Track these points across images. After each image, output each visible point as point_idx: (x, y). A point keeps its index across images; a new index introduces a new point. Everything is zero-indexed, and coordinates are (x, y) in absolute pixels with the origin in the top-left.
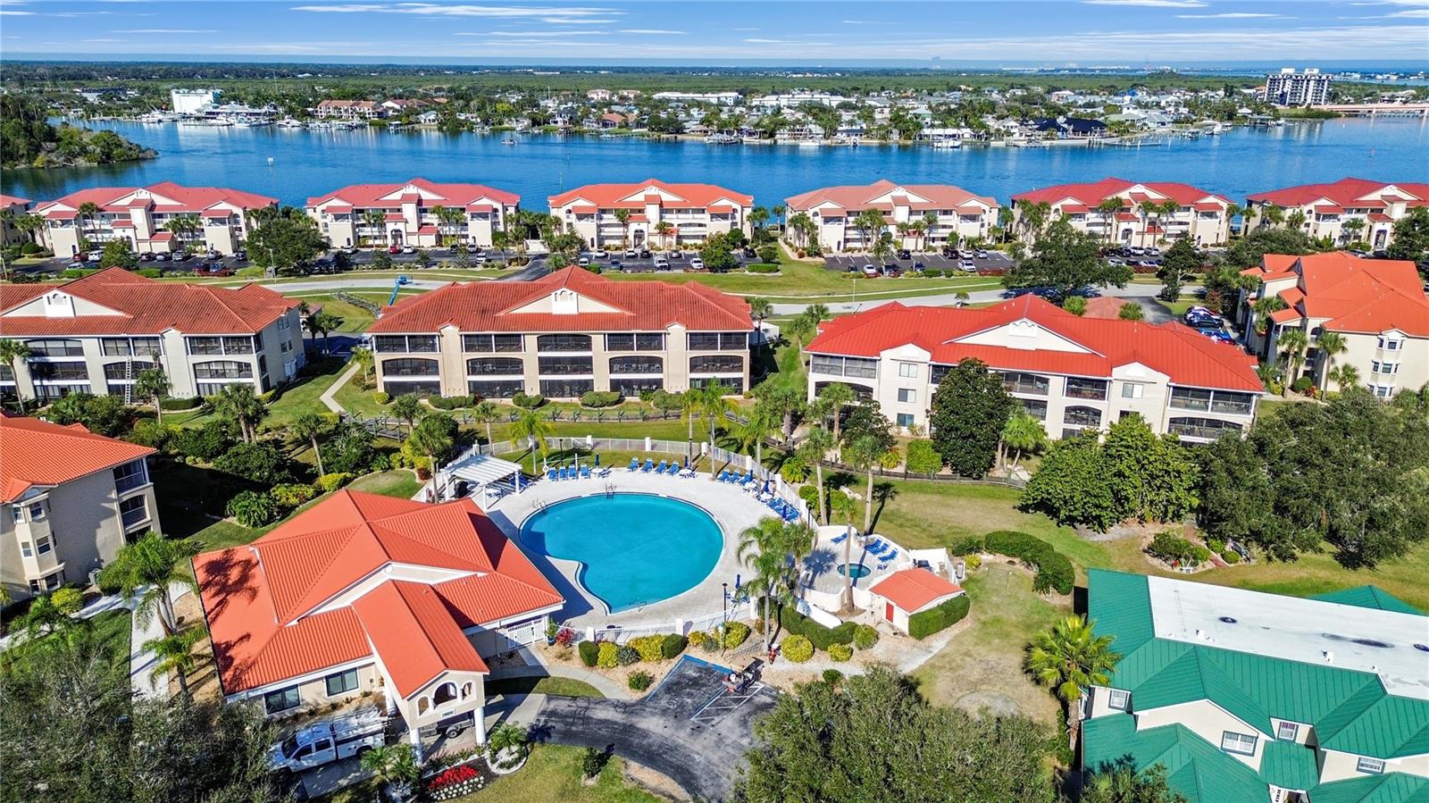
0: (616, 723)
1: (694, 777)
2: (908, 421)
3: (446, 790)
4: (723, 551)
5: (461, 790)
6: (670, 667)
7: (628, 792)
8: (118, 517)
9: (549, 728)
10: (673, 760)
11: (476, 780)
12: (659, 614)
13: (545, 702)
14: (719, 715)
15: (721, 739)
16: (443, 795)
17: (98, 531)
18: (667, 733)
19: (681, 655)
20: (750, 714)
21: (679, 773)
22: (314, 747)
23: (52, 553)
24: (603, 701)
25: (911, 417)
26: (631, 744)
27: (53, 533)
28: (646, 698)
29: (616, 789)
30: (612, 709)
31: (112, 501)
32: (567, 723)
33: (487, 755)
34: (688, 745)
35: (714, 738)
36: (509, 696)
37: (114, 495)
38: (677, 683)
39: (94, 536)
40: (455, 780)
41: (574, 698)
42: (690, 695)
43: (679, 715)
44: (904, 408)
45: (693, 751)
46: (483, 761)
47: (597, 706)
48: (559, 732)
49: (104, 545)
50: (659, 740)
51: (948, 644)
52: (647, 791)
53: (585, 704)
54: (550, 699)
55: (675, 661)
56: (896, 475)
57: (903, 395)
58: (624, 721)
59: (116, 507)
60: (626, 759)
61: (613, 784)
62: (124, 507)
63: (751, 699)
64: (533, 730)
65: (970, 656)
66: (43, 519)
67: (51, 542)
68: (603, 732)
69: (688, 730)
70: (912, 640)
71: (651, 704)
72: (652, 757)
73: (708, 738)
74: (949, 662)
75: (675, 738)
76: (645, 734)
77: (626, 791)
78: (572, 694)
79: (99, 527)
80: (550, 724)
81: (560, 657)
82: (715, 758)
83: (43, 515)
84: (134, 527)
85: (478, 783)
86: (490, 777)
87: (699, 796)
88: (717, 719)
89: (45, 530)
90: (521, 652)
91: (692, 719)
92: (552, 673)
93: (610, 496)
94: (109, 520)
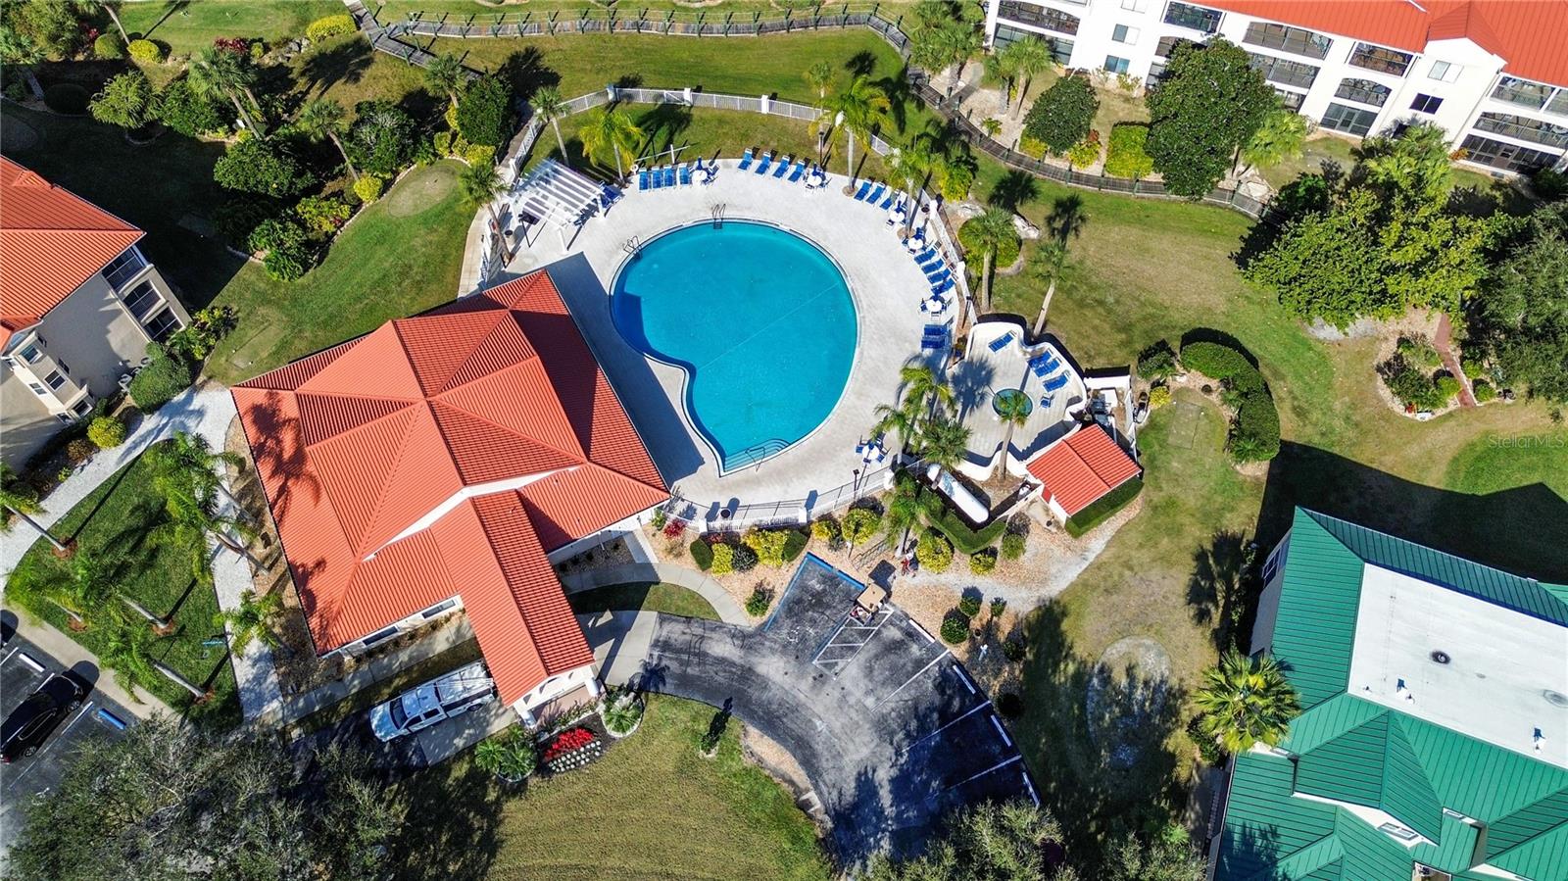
0: (733, 664)
1: (814, 755)
2: (1120, 66)
3: (563, 759)
4: (857, 350)
5: (578, 758)
6: (793, 571)
7: (748, 771)
8: (127, 314)
9: (663, 669)
10: (793, 726)
11: (593, 745)
12: (780, 475)
13: (658, 626)
14: (842, 657)
15: (844, 696)
16: (561, 765)
17: (109, 336)
18: (787, 682)
19: (804, 553)
20: (877, 657)
21: (800, 747)
22: (423, 717)
23: (68, 382)
24: (719, 626)
25: (1126, 62)
26: (749, 701)
27: (61, 363)
28: (765, 624)
29: (736, 767)
30: (728, 640)
31: (112, 301)
32: (682, 663)
33: (601, 708)
34: (809, 704)
35: (837, 694)
36: (619, 613)
37: (112, 295)
38: (799, 601)
39: (107, 343)
40: (572, 747)
41: (688, 619)
42: (813, 622)
43: (800, 652)
44: (1119, 50)
45: (814, 714)
46: (597, 717)
47: (713, 635)
48: (674, 676)
49: (124, 346)
50: (779, 694)
51: (1109, 545)
52: (767, 772)
53: (700, 631)
54: (663, 619)
55: (797, 562)
56: (1089, 180)
57: (1120, 33)
58: (742, 662)
59: (119, 305)
60: (746, 723)
61: (733, 760)
62: (128, 301)
63: (879, 632)
64: (646, 670)
65: (1131, 568)
66: (42, 358)
67: (61, 373)
68: (721, 678)
69: (810, 679)
70: (1067, 536)
71: (771, 635)
72: (772, 722)
73: (831, 693)
74: (1105, 579)
75: (795, 692)
76: (764, 683)
77: (745, 769)
78: (685, 613)
79: (108, 332)
80: (664, 663)
81: (670, 552)
82: (837, 726)
83: (40, 355)
84: (150, 315)
85: (594, 750)
86: (607, 741)
87: (821, 783)
88: (841, 663)
89: (50, 365)
90: (627, 540)
91: (815, 662)
92: (664, 578)
93: (718, 225)
94: (118, 319)
